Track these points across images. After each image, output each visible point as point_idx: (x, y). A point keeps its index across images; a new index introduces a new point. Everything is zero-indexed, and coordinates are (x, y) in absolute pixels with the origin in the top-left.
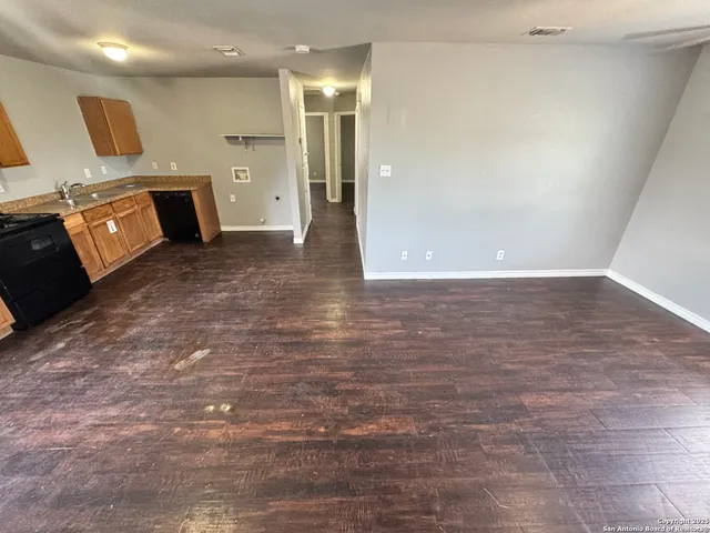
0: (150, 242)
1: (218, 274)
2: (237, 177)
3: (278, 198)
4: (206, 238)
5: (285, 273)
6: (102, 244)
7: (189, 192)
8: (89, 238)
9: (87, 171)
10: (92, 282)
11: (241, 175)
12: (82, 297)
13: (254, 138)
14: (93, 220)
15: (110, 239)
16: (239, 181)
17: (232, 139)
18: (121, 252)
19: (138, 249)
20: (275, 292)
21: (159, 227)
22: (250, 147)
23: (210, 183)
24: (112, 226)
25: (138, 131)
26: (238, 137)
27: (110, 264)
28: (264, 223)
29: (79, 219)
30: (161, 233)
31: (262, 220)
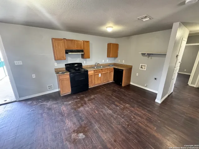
0: (109, 81)
1: (116, 101)
2: (141, 67)
3: (156, 79)
4: (123, 85)
5: (140, 117)
6: (96, 79)
7: (123, 70)
8: (93, 77)
9: (103, 60)
10: (89, 88)
11: (143, 67)
12: (85, 91)
13: (152, 54)
14: (96, 72)
15: (98, 78)
16: (141, 69)
17: (143, 54)
18: (100, 82)
19: (105, 82)
20: (128, 125)
21: (113, 78)
22: (150, 57)
23: (132, 68)
24: (100, 75)
25: (118, 51)
26: (145, 54)
27: (96, 84)
28: (146, 86)
29: (93, 72)
30: (113, 79)
31: (145, 85)
